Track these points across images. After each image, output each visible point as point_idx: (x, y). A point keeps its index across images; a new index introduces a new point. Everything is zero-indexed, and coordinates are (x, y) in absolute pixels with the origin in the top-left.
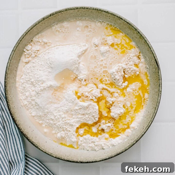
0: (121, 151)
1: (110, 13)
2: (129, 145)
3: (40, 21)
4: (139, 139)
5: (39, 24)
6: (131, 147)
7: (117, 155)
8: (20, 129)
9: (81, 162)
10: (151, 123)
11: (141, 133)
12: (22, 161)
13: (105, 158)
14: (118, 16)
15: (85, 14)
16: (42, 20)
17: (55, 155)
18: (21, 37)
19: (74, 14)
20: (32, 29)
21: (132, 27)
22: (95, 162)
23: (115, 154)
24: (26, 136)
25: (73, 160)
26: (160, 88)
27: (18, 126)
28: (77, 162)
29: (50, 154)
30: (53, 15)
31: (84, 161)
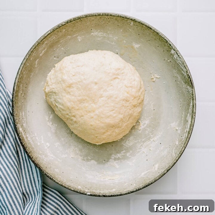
0: (150, 182)
1: (137, 21)
2: (159, 174)
3: (55, 29)
4: (170, 168)
5: (54, 32)
6: (161, 177)
7: (146, 187)
8: (31, 157)
9: (104, 196)
10: (185, 149)
11: (173, 161)
12: (39, 193)
13: (132, 191)
14: (147, 25)
15: (109, 22)
16: (58, 27)
17: (73, 188)
18: (32, 48)
19: (96, 21)
20: (46, 38)
21: (162, 38)
22: (120, 195)
23: (143, 186)
24: (39, 166)
25: (94, 194)
26: (194, 109)
27: (28, 154)
28: (99, 196)
29: (67, 187)
30: (70, 22)
31: (107, 195)
